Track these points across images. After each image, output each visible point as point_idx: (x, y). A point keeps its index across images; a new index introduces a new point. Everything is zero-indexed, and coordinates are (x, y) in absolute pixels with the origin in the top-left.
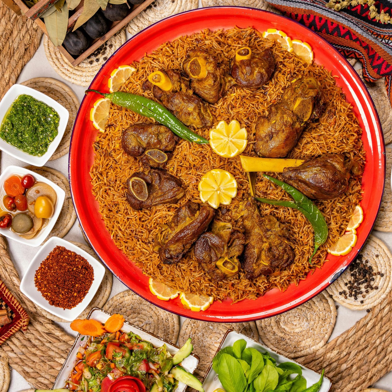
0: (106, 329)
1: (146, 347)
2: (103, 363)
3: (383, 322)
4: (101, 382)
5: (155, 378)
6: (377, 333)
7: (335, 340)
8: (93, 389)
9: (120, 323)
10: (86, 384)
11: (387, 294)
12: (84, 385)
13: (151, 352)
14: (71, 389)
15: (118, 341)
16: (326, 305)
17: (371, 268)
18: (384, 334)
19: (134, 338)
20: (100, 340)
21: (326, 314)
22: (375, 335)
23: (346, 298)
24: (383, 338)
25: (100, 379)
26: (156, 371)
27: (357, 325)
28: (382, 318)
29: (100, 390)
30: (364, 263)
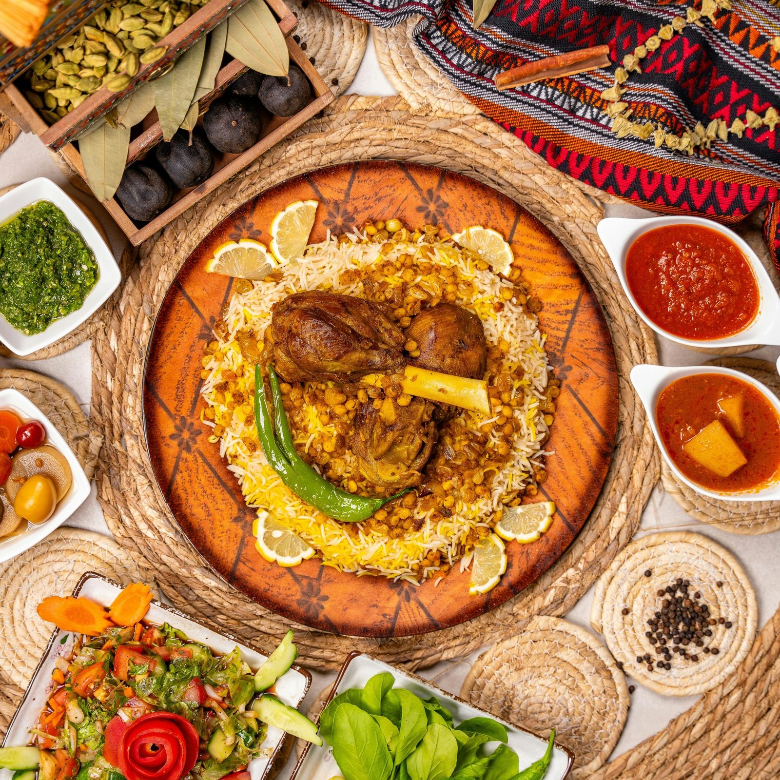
0: (113, 619)
1: (197, 653)
2: (108, 687)
3: (727, 724)
4: (104, 728)
5: (218, 717)
6: (713, 745)
7: (625, 757)
8: (87, 743)
9: (143, 604)
10: (73, 733)
11: (737, 664)
12: (69, 737)
13: (208, 665)
14: (42, 747)
15: (138, 643)
16: (607, 683)
17: (705, 609)
18: (727, 748)
19: (172, 638)
20: (101, 641)
21: (606, 701)
22: (708, 750)
23: (651, 669)
24: (726, 757)
25: (102, 722)
26: (219, 703)
27: (672, 727)
28: (724, 716)
29: (102, 745)
30: (692, 597)
